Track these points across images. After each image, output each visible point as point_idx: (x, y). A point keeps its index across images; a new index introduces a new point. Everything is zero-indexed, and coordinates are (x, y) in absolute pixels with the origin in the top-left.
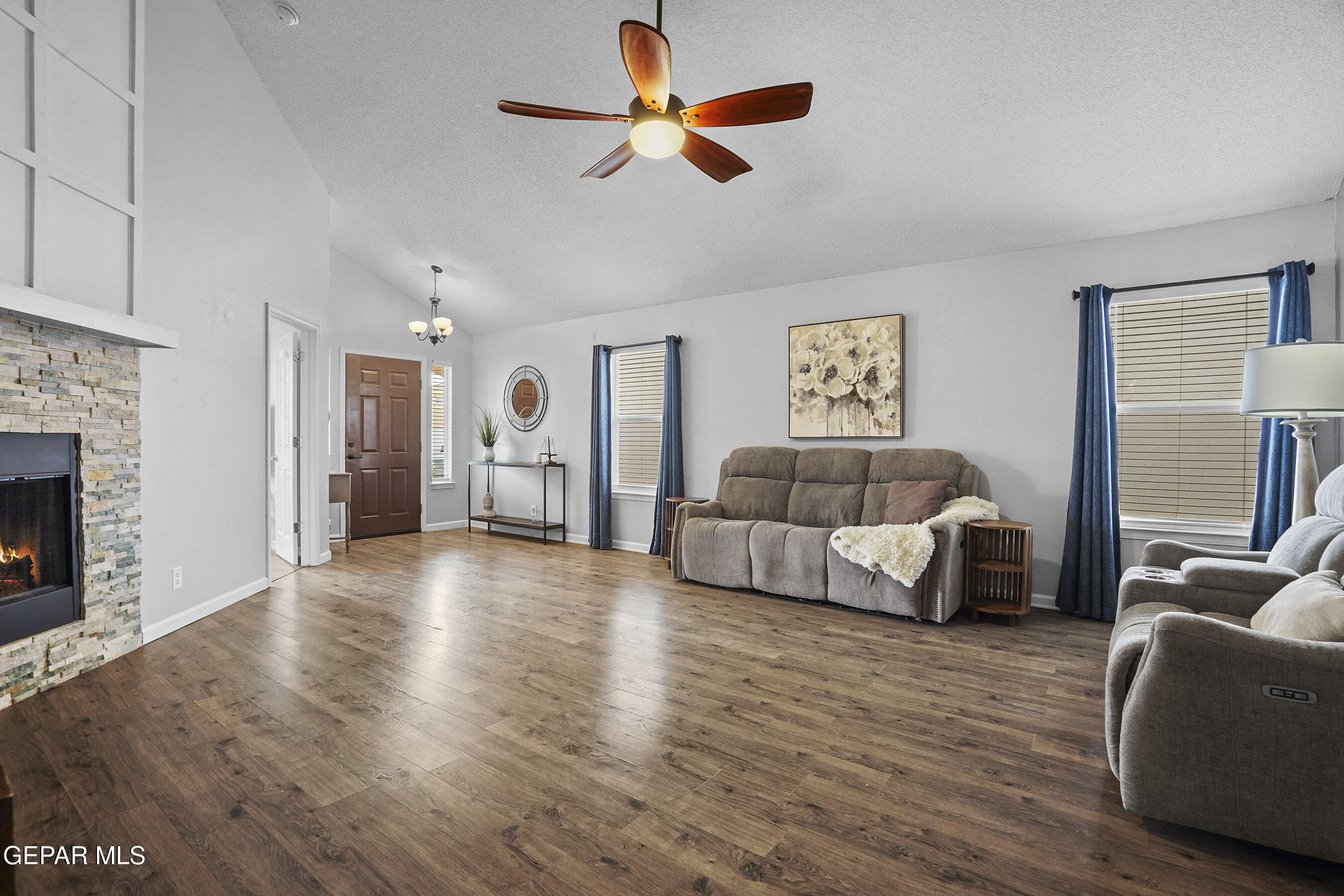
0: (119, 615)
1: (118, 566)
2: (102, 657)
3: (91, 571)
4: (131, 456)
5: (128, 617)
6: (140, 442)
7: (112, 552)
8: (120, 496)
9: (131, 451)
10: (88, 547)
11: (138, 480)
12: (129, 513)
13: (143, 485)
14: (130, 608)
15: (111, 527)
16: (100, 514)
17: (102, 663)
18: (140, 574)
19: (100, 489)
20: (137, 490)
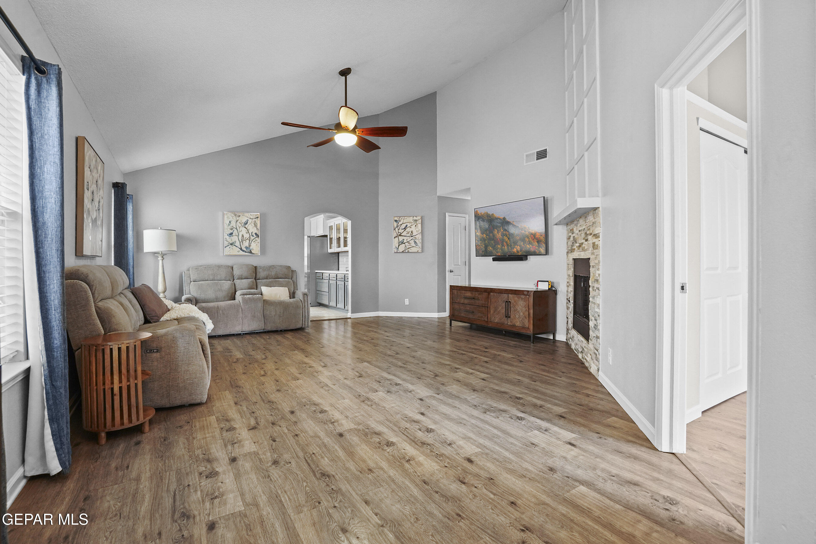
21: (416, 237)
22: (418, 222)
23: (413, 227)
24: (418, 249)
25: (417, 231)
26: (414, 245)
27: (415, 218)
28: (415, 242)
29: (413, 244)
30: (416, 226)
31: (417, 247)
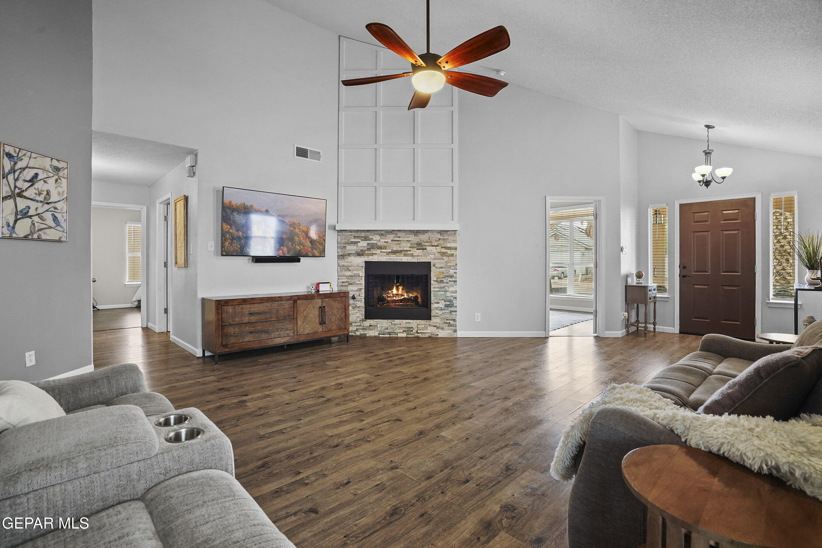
0: (446, 323)
1: (445, 306)
2: (438, 335)
3: (434, 306)
4: (452, 269)
5: (450, 325)
6: (456, 264)
7: (443, 301)
8: (447, 283)
9: (453, 268)
10: (433, 298)
11: (456, 278)
12: (451, 289)
13: (458, 280)
14: (452, 322)
15: (443, 293)
16: (438, 288)
17: (437, 336)
18: (456, 311)
19: (439, 280)
20: (455, 281)
21: (57, 205)
22: (61, 174)
23: (52, 181)
24: (60, 234)
25: (59, 193)
26: (53, 224)
27: (55, 163)
28: (55, 219)
29: (50, 222)
30: (56, 181)
31: (59, 228)
